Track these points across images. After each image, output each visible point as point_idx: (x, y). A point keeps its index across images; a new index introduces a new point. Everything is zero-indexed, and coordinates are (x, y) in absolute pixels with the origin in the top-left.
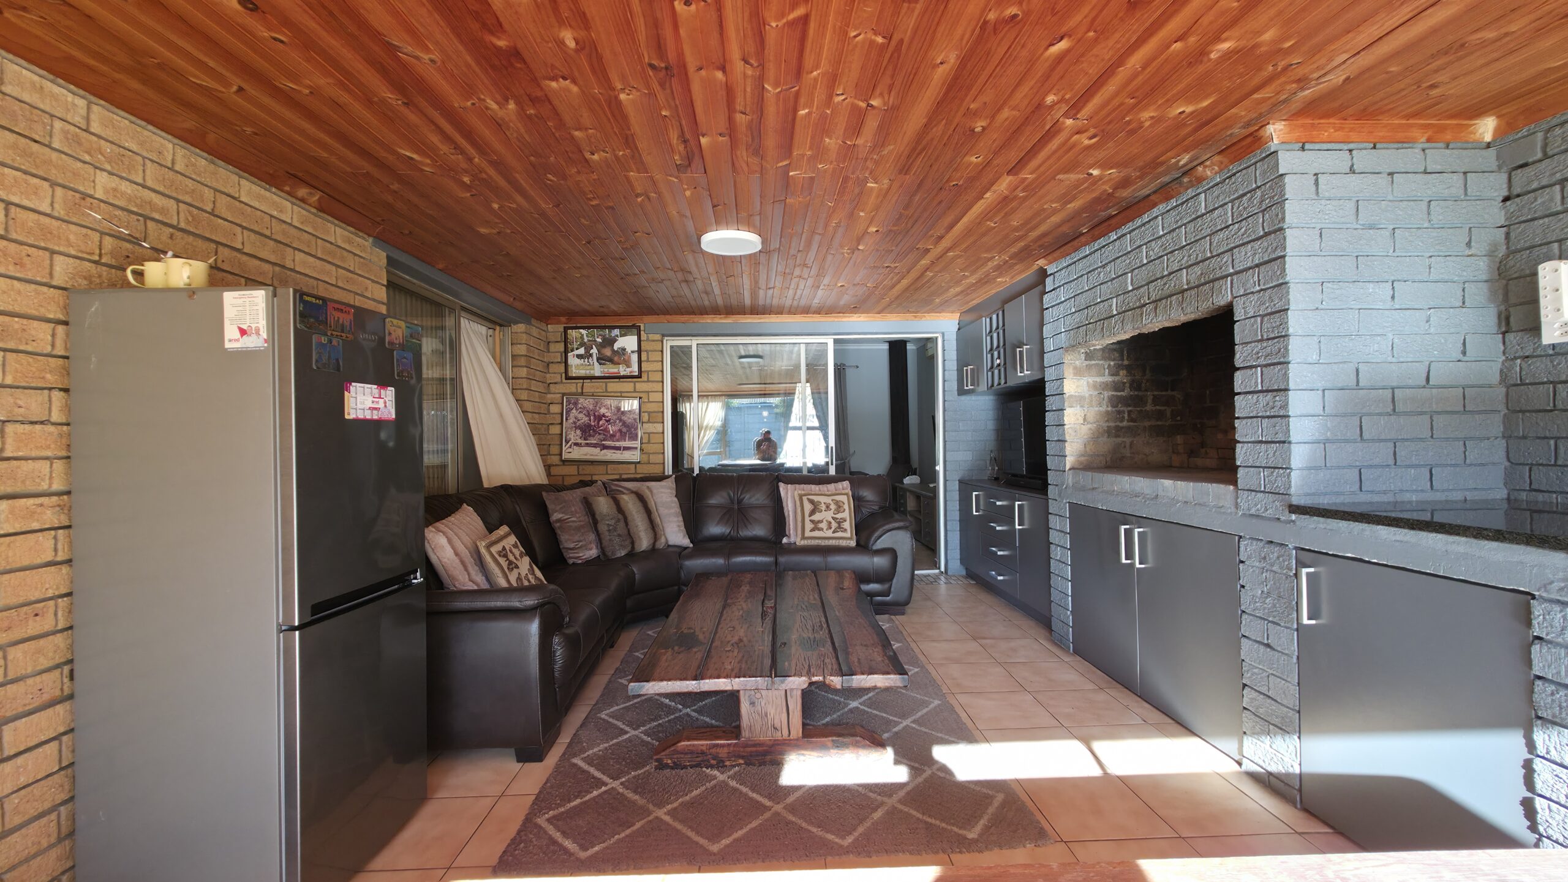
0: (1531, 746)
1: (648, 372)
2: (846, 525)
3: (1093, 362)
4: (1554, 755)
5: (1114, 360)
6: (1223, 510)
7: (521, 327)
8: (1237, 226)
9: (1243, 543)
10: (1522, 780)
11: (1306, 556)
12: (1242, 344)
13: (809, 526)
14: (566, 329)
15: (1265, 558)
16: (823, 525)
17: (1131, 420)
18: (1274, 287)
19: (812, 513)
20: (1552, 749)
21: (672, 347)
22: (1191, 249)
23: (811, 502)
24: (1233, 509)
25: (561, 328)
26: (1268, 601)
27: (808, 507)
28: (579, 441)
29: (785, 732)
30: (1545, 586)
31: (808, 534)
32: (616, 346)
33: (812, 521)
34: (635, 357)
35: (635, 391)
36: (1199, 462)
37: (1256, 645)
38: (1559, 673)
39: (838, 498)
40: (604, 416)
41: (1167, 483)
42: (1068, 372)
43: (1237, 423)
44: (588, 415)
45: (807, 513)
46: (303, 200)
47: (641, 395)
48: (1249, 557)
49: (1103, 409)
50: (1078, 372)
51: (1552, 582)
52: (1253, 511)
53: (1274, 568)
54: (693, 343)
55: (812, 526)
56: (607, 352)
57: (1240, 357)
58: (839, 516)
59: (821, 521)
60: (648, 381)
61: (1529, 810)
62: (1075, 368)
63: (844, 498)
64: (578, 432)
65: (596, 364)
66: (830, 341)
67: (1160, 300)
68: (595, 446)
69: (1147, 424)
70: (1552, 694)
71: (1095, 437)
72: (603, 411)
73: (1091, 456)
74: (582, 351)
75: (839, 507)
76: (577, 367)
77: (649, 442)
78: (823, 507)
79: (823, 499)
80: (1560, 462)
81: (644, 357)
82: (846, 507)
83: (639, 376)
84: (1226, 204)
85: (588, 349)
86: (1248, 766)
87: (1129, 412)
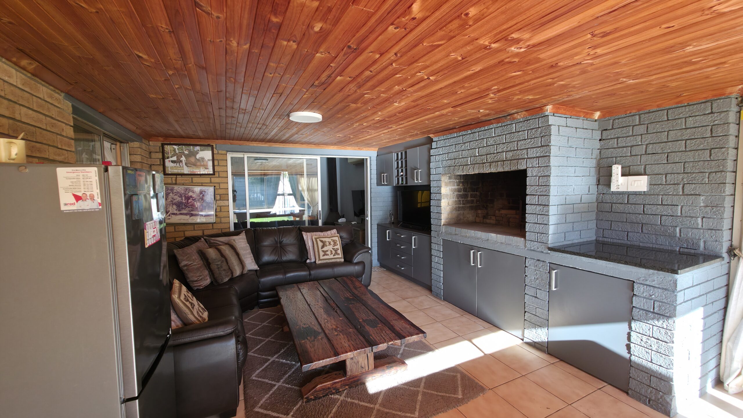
0: (630, 328)
1: (219, 172)
2: (339, 251)
3: (451, 180)
4: (637, 330)
5: (458, 179)
6: (518, 247)
7: (136, 144)
8: (529, 140)
9: (527, 260)
10: (626, 338)
11: (553, 266)
12: (530, 186)
13: (321, 254)
14: (163, 145)
15: (536, 266)
16: (329, 253)
17: (463, 204)
18: (545, 166)
19: (323, 247)
20: (637, 329)
21: (232, 158)
22: (508, 145)
23: (322, 241)
24: (523, 247)
25: (159, 144)
26: (537, 281)
27: (320, 244)
28: (175, 212)
29: (367, 368)
30: (638, 279)
31: (322, 258)
32: (198, 156)
33: (323, 251)
34: (210, 164)
35: (211, 183)
36: (488, 221)
37: (531, 297)
38: (641, 305)
39: (334, 238)
40: (191, 197)
41: (493, 235)
42: (443, 184)
43: (527, 215)
44: (181, 196)
45: (320, 247)
46: (24, 68)
47: (215, 185)
48: (530, 265)
49: (454, 200)
50: (446, 185)
51: (640, 278)
52: (532, 248)
53: (540, 270)
54: (246, 156)
55: (323, 253)
56: (192, 159)
57: (528, 191)
58: (336, 247)
59: (328, 251)
60: (219, 177)
61: (628, 347)
62: (445, 183)
63: (336, 239)
64: (175, 207)
65: (185, 166)
66: (318, 158)
67: (492, 162)
68: (186, 214)
69: (468, 205)
70: (638, 312)
71: (451, 212)
72: (190, 194)
73: (450, 219)
74: (175, 158)
75: (335, 244)
76: (172, 168)
77: (221, 211)
78: (328, 244)
79: (327, 240)
80: (612, 229)
81: (216, 163)
82: (338, 242)
83: (214, 174)
84: (525, 130)
85: (179, 156)
86: (526, 340)
87: (463, 200)
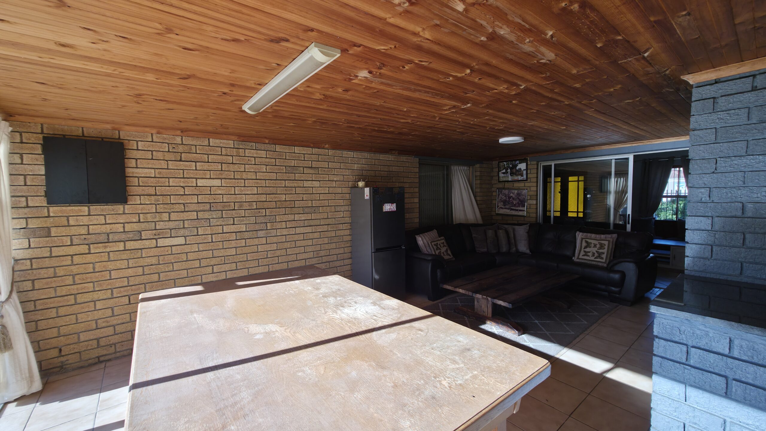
1: (530, 178)
2: (604, 256)
13: (582, 253)
14: (499, 162)
21: (544, 166)
27: (584, 244)
29: (487, 314)
32: (518, 168)
33: (585, 251)
34: (525, 172)
35: (525, 186)
40: (512, 197)
44: (506, 197)
45: (583, 247)
47: (527, 188)
54: (553, 164)
56: (514, 171)
58: (601, 251)
59: (589, 252)
60: (530, 182)
63: (606, 243)
64: (502, 203)
65: (509, 175)
66: (631, 158)
68: (508, 209)
72: (511, 195)
75: (602, 246)
76: (503, 177)
77: (530, 208)
78: (593, 245)
79: (593, 242)
81: (529, 172)
82: (606, 247)
83: (527, 180)
85: (506, 170)
